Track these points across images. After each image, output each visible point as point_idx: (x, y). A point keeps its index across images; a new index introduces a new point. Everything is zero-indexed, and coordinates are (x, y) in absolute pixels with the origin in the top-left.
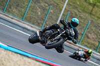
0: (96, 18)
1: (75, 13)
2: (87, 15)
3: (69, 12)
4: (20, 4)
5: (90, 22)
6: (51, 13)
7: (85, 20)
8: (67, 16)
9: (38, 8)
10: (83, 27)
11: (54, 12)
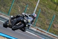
1: (45, 10)
2: (53, 11)
3: (40, 9)
4: (6, 4)
5: (55, 16)
6: (28, 10)
7: (51, 14)
8: (39, 12)
9: (18, 6)
10: (51, 20)
11: (30, 9)
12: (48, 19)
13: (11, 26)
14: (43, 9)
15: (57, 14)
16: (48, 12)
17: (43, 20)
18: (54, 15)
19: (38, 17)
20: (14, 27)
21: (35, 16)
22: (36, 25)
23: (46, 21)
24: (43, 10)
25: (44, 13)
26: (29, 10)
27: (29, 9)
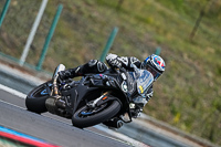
0: (133, 21)
1: (78, 7)
2: (109, 12)
3: (61, 6)
5: (116, 30)
6: (13, 8)
7: (103, 25)
8: (55, 16)
10: (100, 45)
11: (22, 7)
12: (91, 41)
13: (63, 108)
14: (71, 6)
15: (124, 24)
16: (90, 17)
17: (70, 46)
18: (113, 28)
19: (51, 36)
20: (80, 115)
21: (159, 67)
22: (44, 67)
23: (83, 51)
24: (70, 10)
25: (75, 20)
26: (19, 8)
27: (19, 3)
